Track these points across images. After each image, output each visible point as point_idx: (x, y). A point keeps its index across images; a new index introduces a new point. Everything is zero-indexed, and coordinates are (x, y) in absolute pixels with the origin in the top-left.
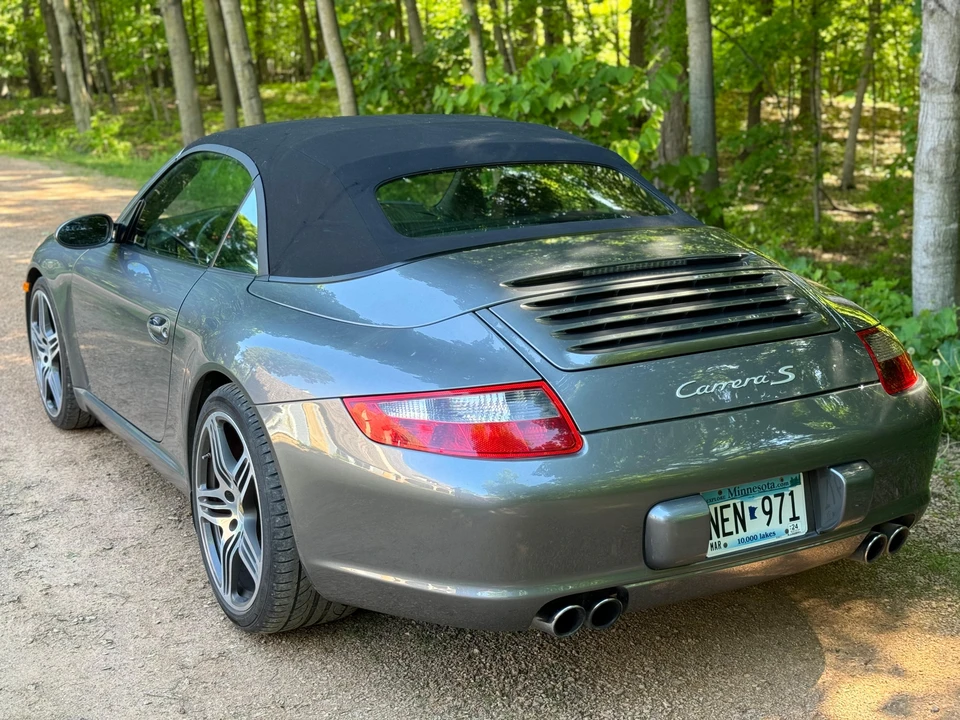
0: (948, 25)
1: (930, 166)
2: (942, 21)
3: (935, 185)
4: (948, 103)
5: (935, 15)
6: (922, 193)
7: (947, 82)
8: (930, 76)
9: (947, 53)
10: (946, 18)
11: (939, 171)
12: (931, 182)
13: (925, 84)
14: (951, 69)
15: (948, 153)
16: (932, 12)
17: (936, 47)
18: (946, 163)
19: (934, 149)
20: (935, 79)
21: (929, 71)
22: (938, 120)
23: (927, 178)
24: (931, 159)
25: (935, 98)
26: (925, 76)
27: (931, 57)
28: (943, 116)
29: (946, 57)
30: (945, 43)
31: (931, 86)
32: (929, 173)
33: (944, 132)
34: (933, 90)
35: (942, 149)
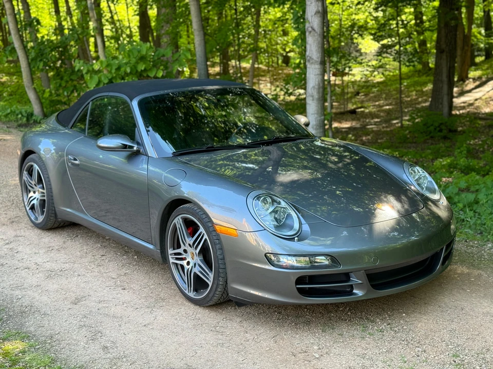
0: (317, 37)
1: (312, 93)
2: (314, 36)
3: (315, 101)
4: (319, 69)
5: (312, 33)
6: (310, 104)
7: (317, 60)
8: (310, 58)
9: (317, 48)
10: (316, 34)
11: (316, 96)
12: (313, 100)
13: (309, 61)
14: (318, 55)
15: (319, 88)
16: (310, 32)
17: (312, 46)
18: (318, 93)
19: (314, 87)
20: (313, 59)
21: (310, 55)
22: (315, 75)
23: (311, 99)
24: (313, 91)
25: (313, 66)
26: (309, 58)
27: (311, 50)
28: (316, 73)
29: (316, 50)
30: (315, 44)
31: (311, 62)
32: (313, 96)
33: (317, 80)
34: (312, 63)
35: (317, 87)
